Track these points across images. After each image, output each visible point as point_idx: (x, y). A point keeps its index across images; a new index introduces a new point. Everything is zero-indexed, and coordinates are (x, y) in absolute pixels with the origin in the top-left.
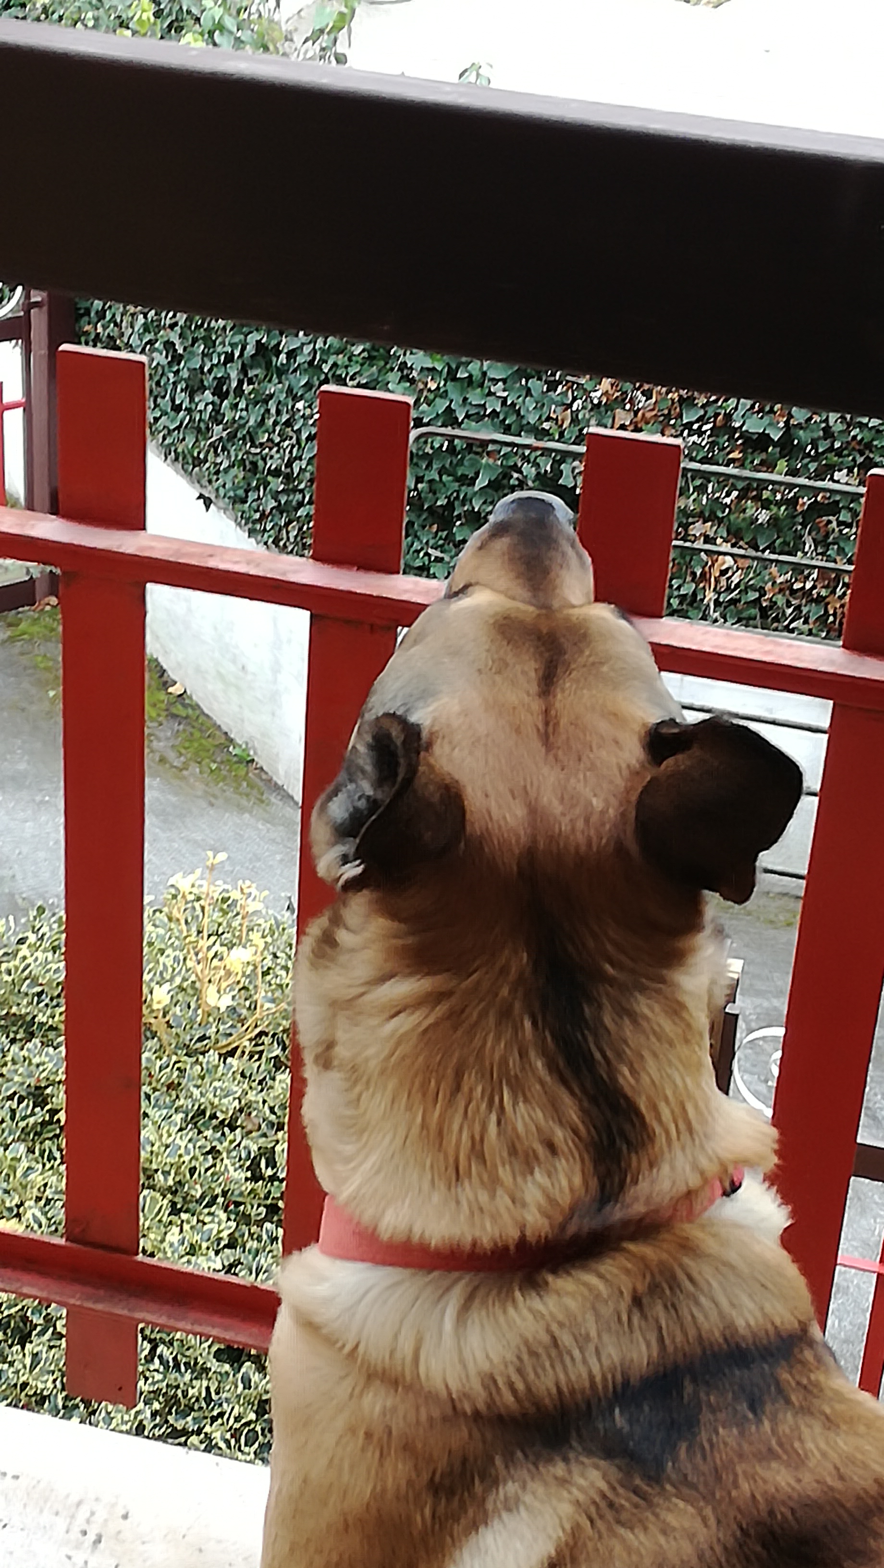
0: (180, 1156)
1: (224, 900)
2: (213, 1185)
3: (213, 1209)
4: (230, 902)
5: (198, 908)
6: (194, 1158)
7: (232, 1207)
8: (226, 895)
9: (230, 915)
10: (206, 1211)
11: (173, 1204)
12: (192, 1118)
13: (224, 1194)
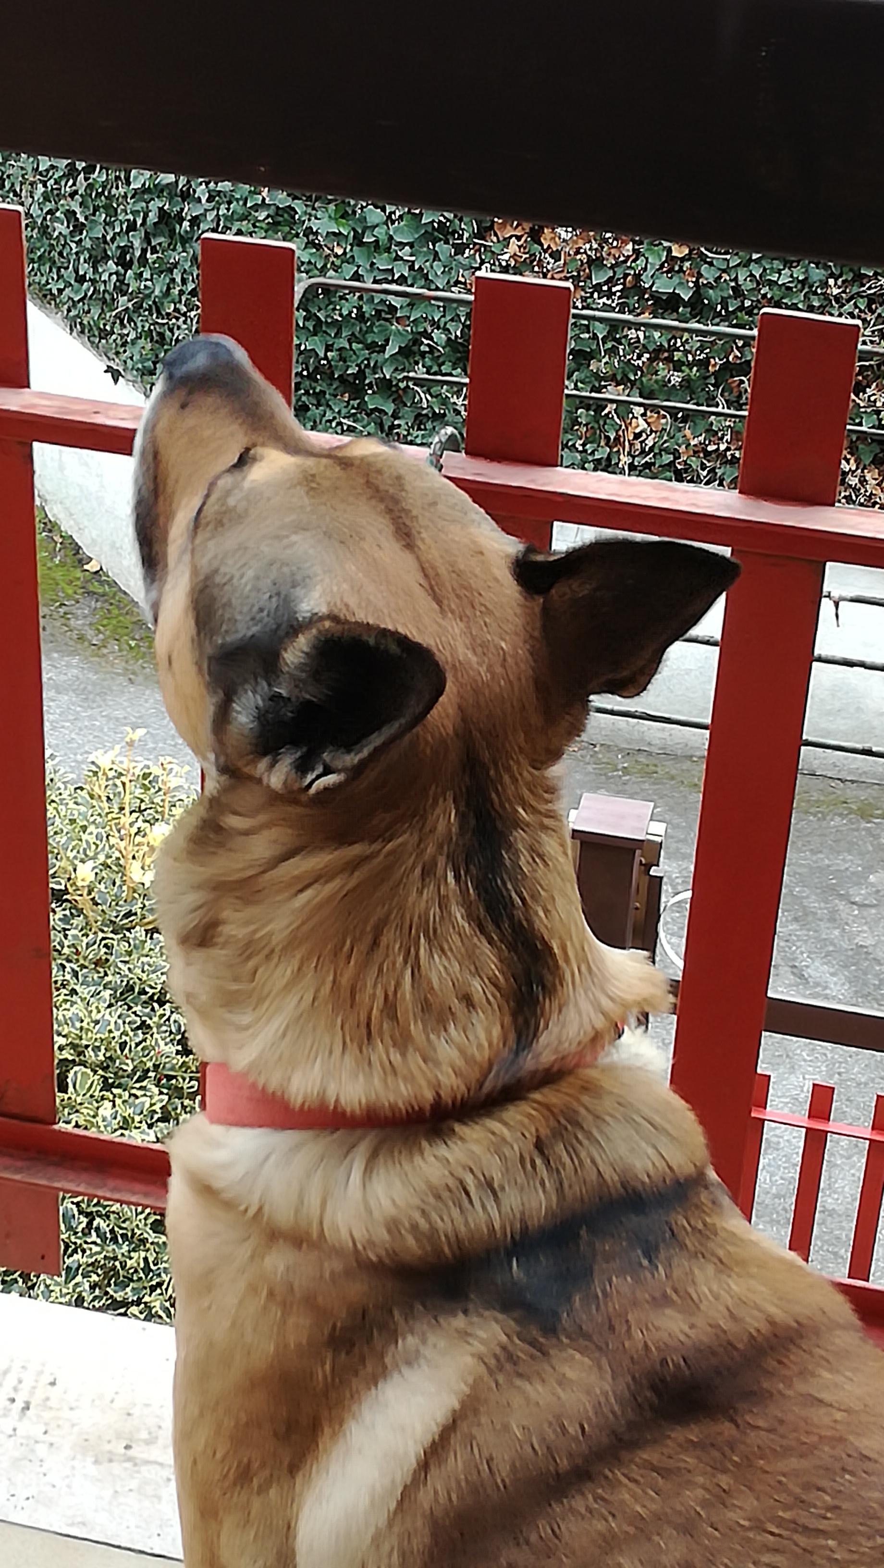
0: (110, 1031)
1: (146, 776)
2: (144, 1059)
3: (144, 1084)
4: (151, 778)
5: (120, 784)
6: (125, 1033)
7: (164, 1081)
8: (147, 771)
9: (153, 791)
10: (138, 1085)
11: (106, 1079)
12: (122, 994)
13: (156, 1067)
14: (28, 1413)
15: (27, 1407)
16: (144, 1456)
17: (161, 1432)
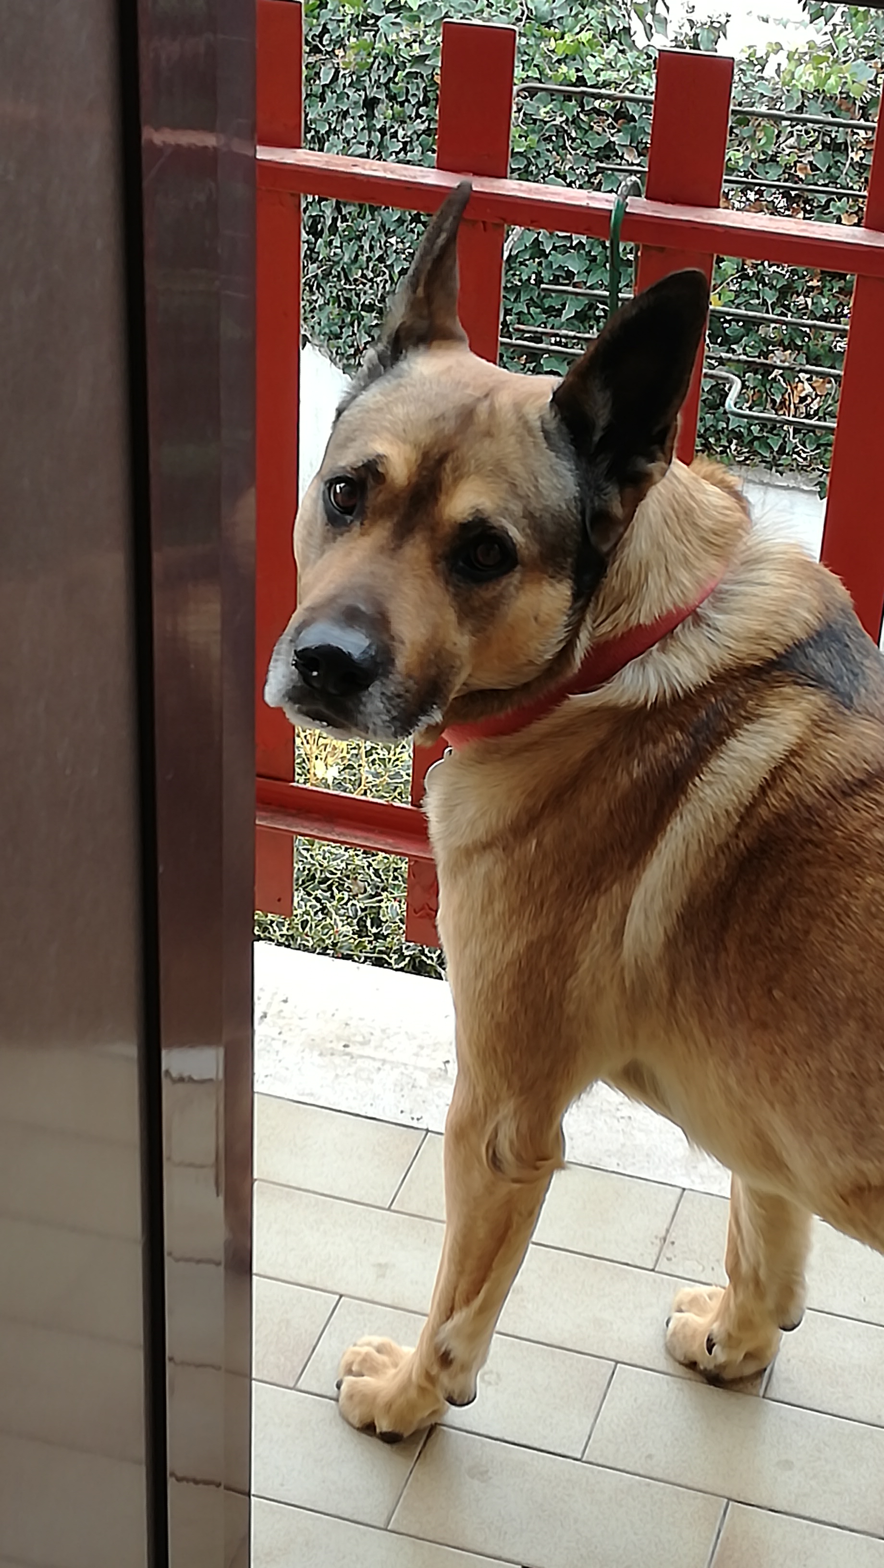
2: (324, 937)
13: (334, 945)
14: (266, 1020)
15: (265, 1015)
16: (361, 1052)
17: (372, 1038)
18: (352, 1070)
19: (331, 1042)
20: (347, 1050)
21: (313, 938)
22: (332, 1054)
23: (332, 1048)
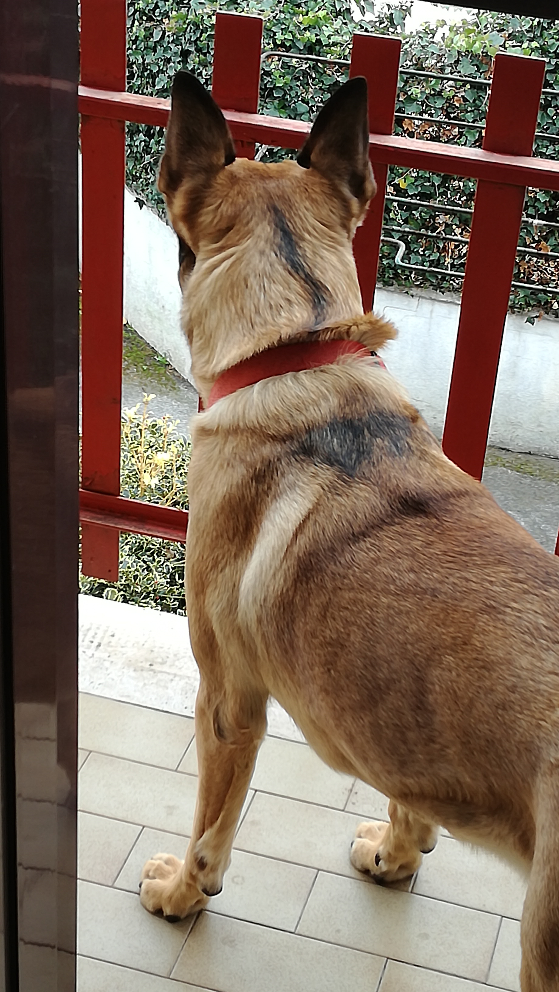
0: (129, 567)
1: (154, 426)
2: (148, 586)
3: (148, 600)
4: (157, 427)
5: (138, 431)
6: (137, 570)
7: (159, 601)
8: (154, 423)
9: (157, 435)
10: (144, 601)
11: (125, 597)
14: (100, 648)
15: (99, 645)
16: (160, 669)
17: (168, 660)
18: (154, 681)
19: (142, 662)
20: (152, 667)
21: (141, 586)
22: (142, 670)
23: (142, 667)
